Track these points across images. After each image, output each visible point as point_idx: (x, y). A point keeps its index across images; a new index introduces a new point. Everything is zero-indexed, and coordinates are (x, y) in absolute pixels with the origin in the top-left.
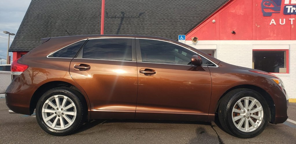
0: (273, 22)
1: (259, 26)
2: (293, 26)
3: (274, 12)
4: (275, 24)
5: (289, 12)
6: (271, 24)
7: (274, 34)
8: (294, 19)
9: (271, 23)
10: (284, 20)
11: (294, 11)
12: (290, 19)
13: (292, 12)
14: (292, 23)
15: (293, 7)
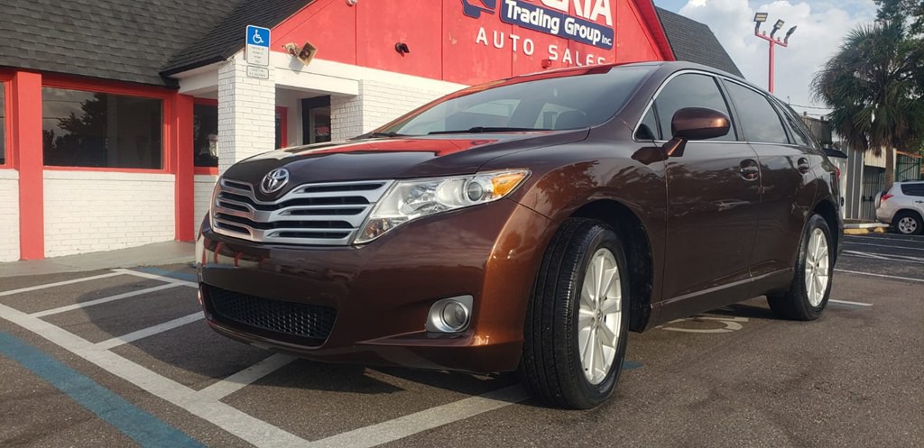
0: (482, 35)
1: (454, 42)
2: (515, 57)
3: (484, 7)
4: (486, 43)
5: (510, 16)
6: (478, 41)
7: (483, 69)
8: (518, 38)
9: (479, 38)
10: (502, 34)
11: (519, 15)
12: (512, 36)
13: (515, 17)
14: (515, 49)
15: (517, 5)
